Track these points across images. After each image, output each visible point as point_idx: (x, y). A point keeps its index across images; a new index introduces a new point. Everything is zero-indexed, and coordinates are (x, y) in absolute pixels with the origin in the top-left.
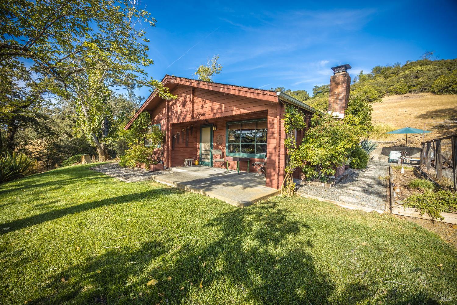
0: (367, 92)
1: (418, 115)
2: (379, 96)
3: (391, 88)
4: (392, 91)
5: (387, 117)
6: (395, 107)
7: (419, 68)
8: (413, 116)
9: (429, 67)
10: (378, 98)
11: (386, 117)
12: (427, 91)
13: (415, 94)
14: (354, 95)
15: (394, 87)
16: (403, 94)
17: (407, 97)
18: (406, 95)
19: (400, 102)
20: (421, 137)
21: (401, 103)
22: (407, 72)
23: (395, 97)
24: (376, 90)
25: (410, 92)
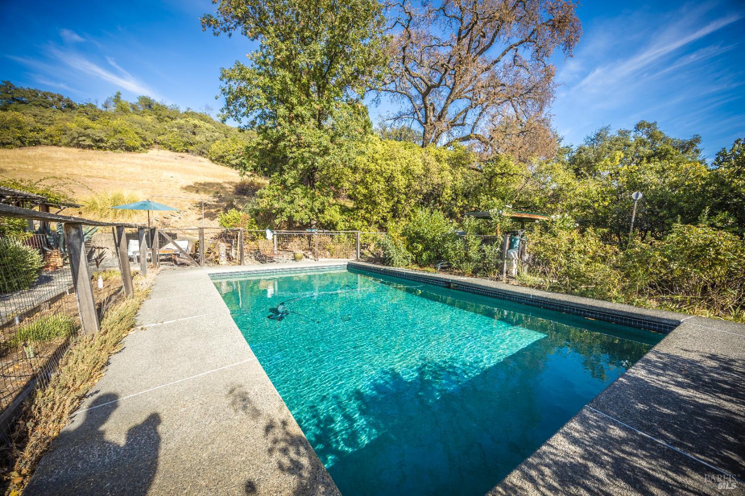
0: (120, 132)
1: (184, 186)
2: (143, 146)
3: (161, 138)
4: (164, 142)
5: (144, 182)
6: (161, 168)
7: (196, 122)
8: (179, 186)
9: (208, 125)
10: (141, 148)
11: (142, 181)
12: (205, 155)
13: (192, 156)
14: (94, 129)
15: (165, 137)
16: (178, 151)
17: (183, 157)
18: (182, 154)
19: (172, 162)
20: (180, 218)
21: (172, 164)
22: (182, 122)
23: (167, 153)
24: (137, 133)
25: (187, 151)
